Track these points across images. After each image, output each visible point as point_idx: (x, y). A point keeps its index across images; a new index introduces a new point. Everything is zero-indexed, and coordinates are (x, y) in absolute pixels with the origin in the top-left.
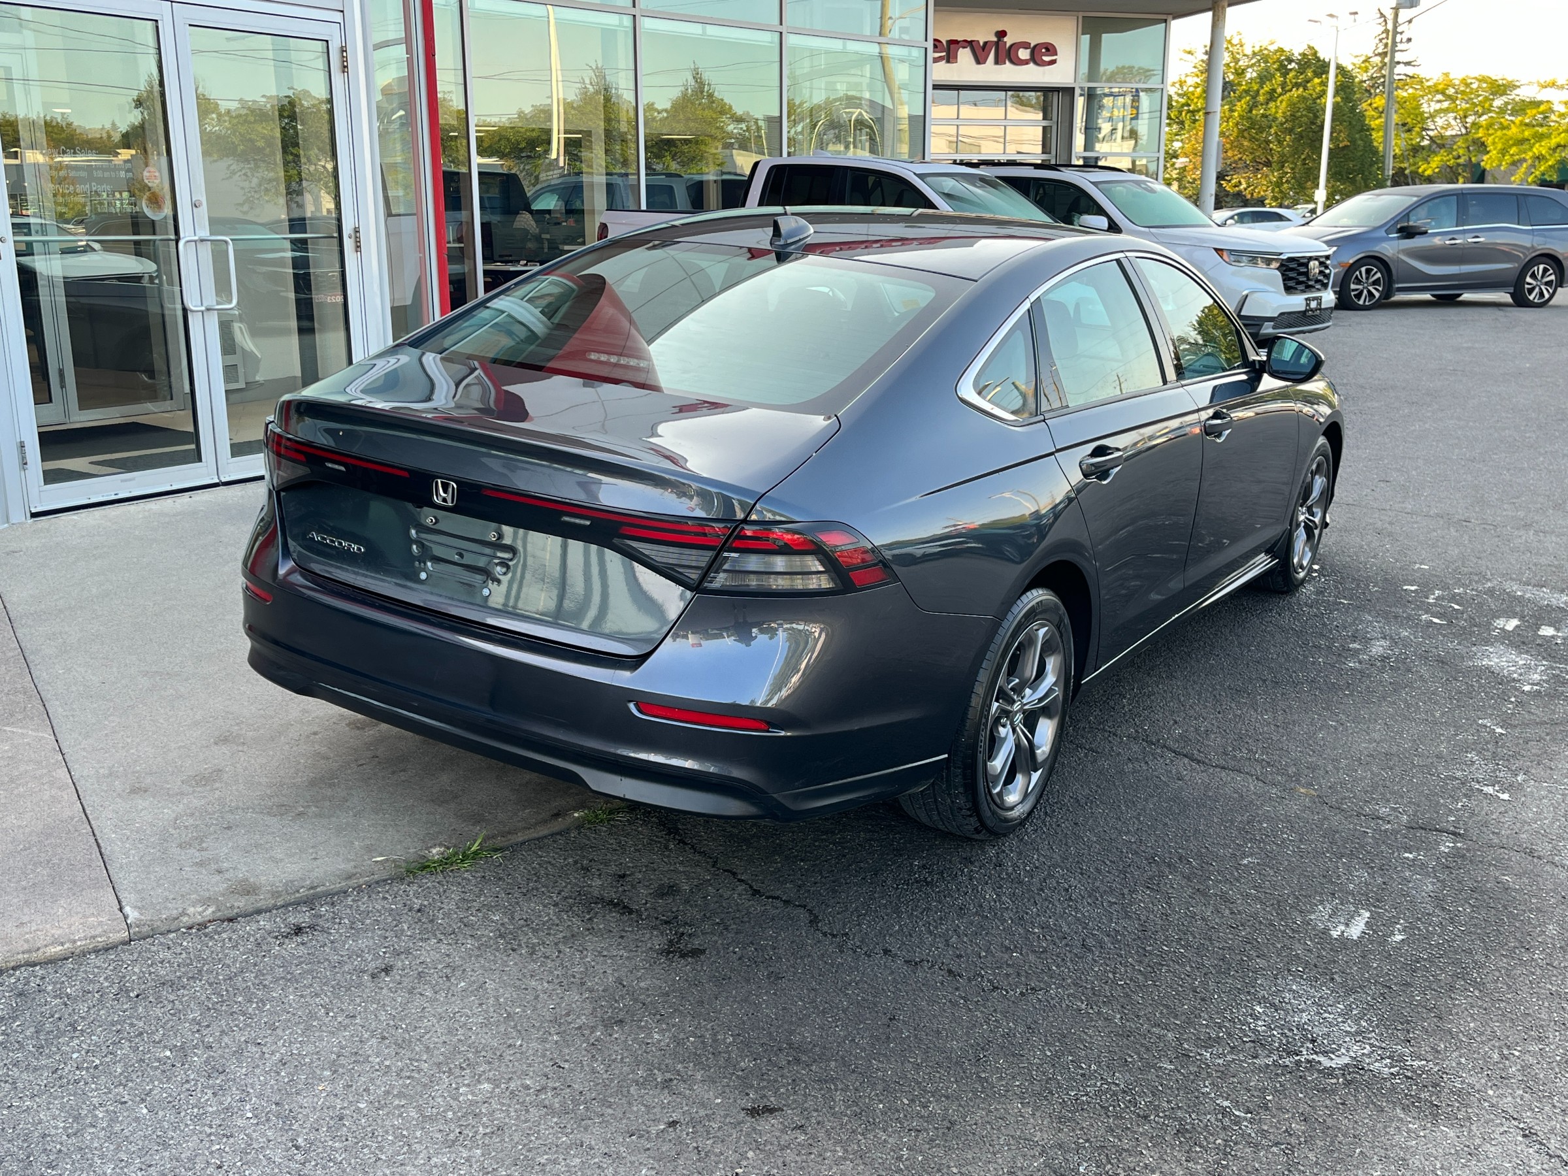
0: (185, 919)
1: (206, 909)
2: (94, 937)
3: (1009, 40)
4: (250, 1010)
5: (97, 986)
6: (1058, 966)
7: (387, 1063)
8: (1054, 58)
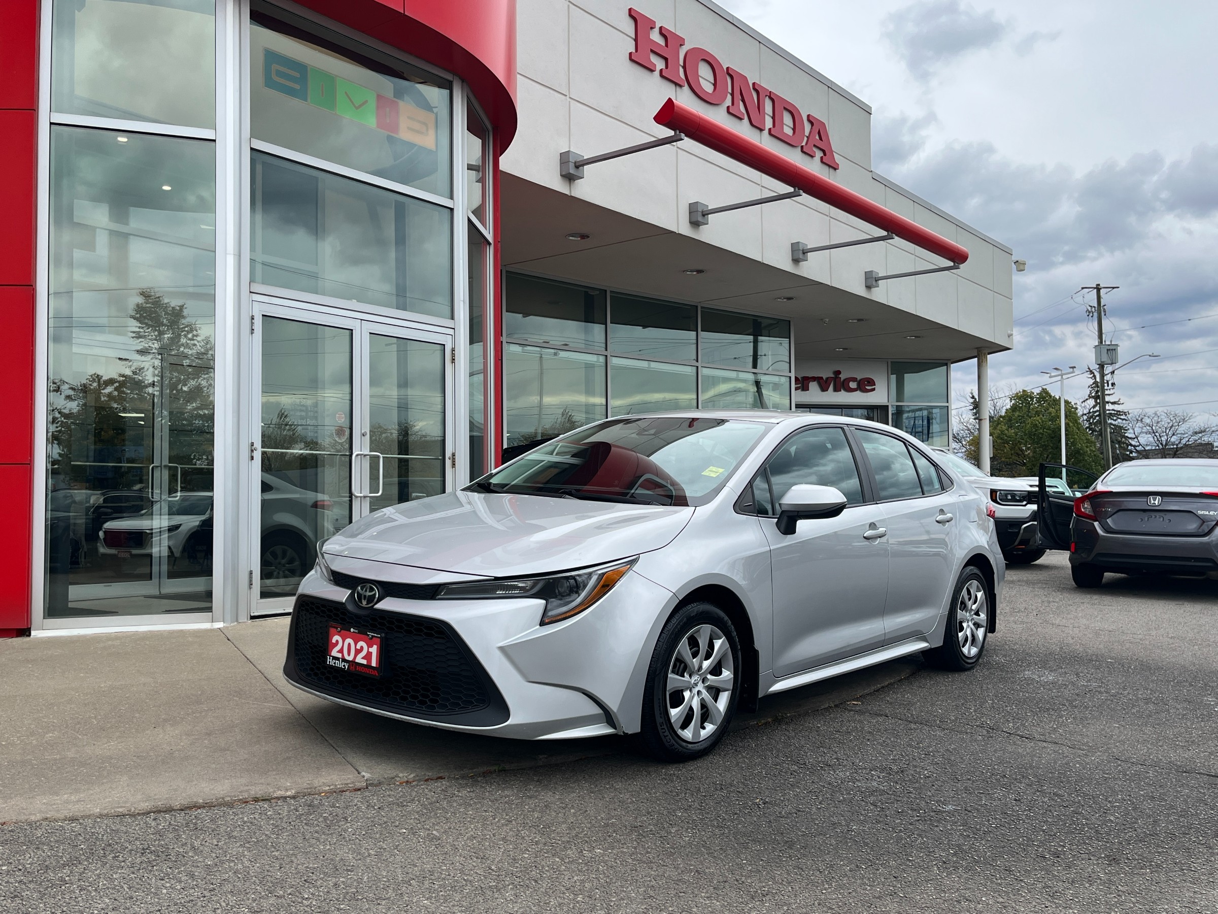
0: (398, 779)
1: (410, 775)
2: (347, 784)
3: (843, 376)
4: (448, 816)
5: (354, 804)
6: (950, 818)
7: (537, 840)
8: (874, 387)
